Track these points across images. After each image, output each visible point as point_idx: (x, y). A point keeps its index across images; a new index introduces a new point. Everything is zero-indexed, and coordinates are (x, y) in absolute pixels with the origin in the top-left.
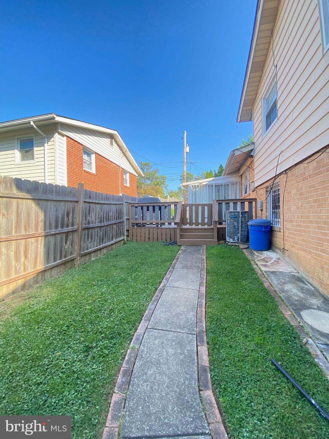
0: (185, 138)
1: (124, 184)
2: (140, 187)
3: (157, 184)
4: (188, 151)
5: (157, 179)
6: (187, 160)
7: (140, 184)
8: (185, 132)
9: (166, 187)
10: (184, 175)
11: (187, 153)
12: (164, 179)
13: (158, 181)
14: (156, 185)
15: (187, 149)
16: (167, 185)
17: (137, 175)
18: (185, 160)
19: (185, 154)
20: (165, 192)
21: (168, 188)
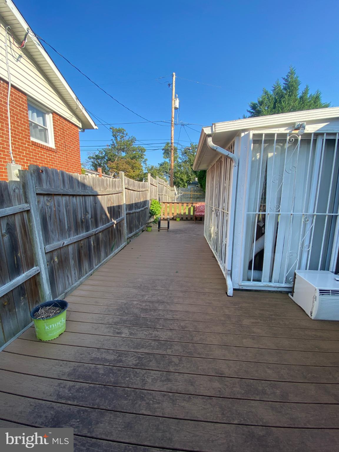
0: (174, 85)
1: (32, 139)
2: (113, 160)
3: (134, 158)
4: (178, 106)
5: (134, 151)
6: (175, 119)
7: (112, 156)
8: (174, 73)
9: (145, 161)
10: (172, 143)
11: (176, 108)
12: (142, 152)
13: (135, 154)
14: (132, 159)
15: (176, 103)
16: (146, 159)
17: (80, 125)
18: (173, 119)
19: (173, 109)
20: (144, 169)
21: (147, 163)
